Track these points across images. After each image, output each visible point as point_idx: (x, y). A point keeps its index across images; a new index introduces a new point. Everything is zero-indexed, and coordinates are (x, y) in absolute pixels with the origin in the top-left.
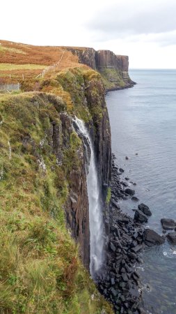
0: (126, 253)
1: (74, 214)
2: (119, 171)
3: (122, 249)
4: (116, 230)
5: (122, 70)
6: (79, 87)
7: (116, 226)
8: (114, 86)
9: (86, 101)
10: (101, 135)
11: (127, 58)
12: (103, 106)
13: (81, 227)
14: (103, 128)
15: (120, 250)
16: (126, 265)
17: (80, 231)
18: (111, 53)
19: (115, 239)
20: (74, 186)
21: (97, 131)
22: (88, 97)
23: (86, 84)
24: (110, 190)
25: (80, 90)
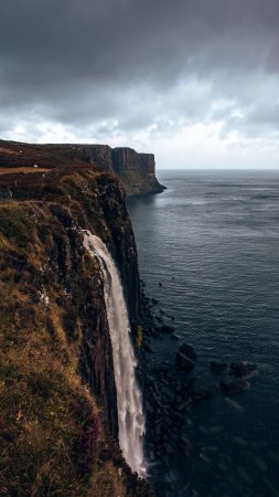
0: (168, 413)
1: (92, 364)
2: (151, 303)
3: (162, 409)
4: (152, 384)
6: (92, 194)
8: (138, 192)
9: (101, 212)
10: (124, 255)
11: (152, 156)
12: (125, 217)
14: (127, 246)
15: (159, 411)
16: (168, 430)
17: (103, 388)
18: (132, 151)
19: (151, 395)
20: (90, 325)
21: (119, 251)
22: (106, 208)
23: (101, 190)
24: (140, 328)
25: (93, 198)
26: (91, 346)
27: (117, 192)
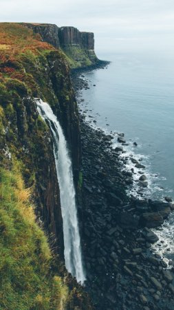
0: (101, 237)
3: (96, 233)
5: (87, 48)
6: (43, 68)
7: (89, 211)
8: (80, 65)
9: (51, 83)
10: (69, 117)
11: (92, 35)
12: (69, 87)
13: (53, 214)
14: (72, 111)
15: (94, 235)
16: (101, 249)
17: (52, 219)
18: (75, 30)
19: (89, 224)
20: (43, 173)
21: (65, 114)
22: (54, 79)
23: (50, 65)
24: (81, 174)
25: (44, 71)
26: (43, 188)
27: (64, 66)
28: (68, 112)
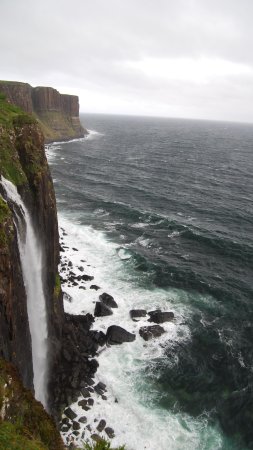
5: (70, 115)
6: (7, 136)
7: (71, 327)
8: (60, 135)
9: (17, 156)
10: (41, 201)
11: (76, 98)
12: (43, 162)
13: (15, 327)
14: (45, 193)
21: (36, 197)
23: (17, 132)
28: (40, 193)
